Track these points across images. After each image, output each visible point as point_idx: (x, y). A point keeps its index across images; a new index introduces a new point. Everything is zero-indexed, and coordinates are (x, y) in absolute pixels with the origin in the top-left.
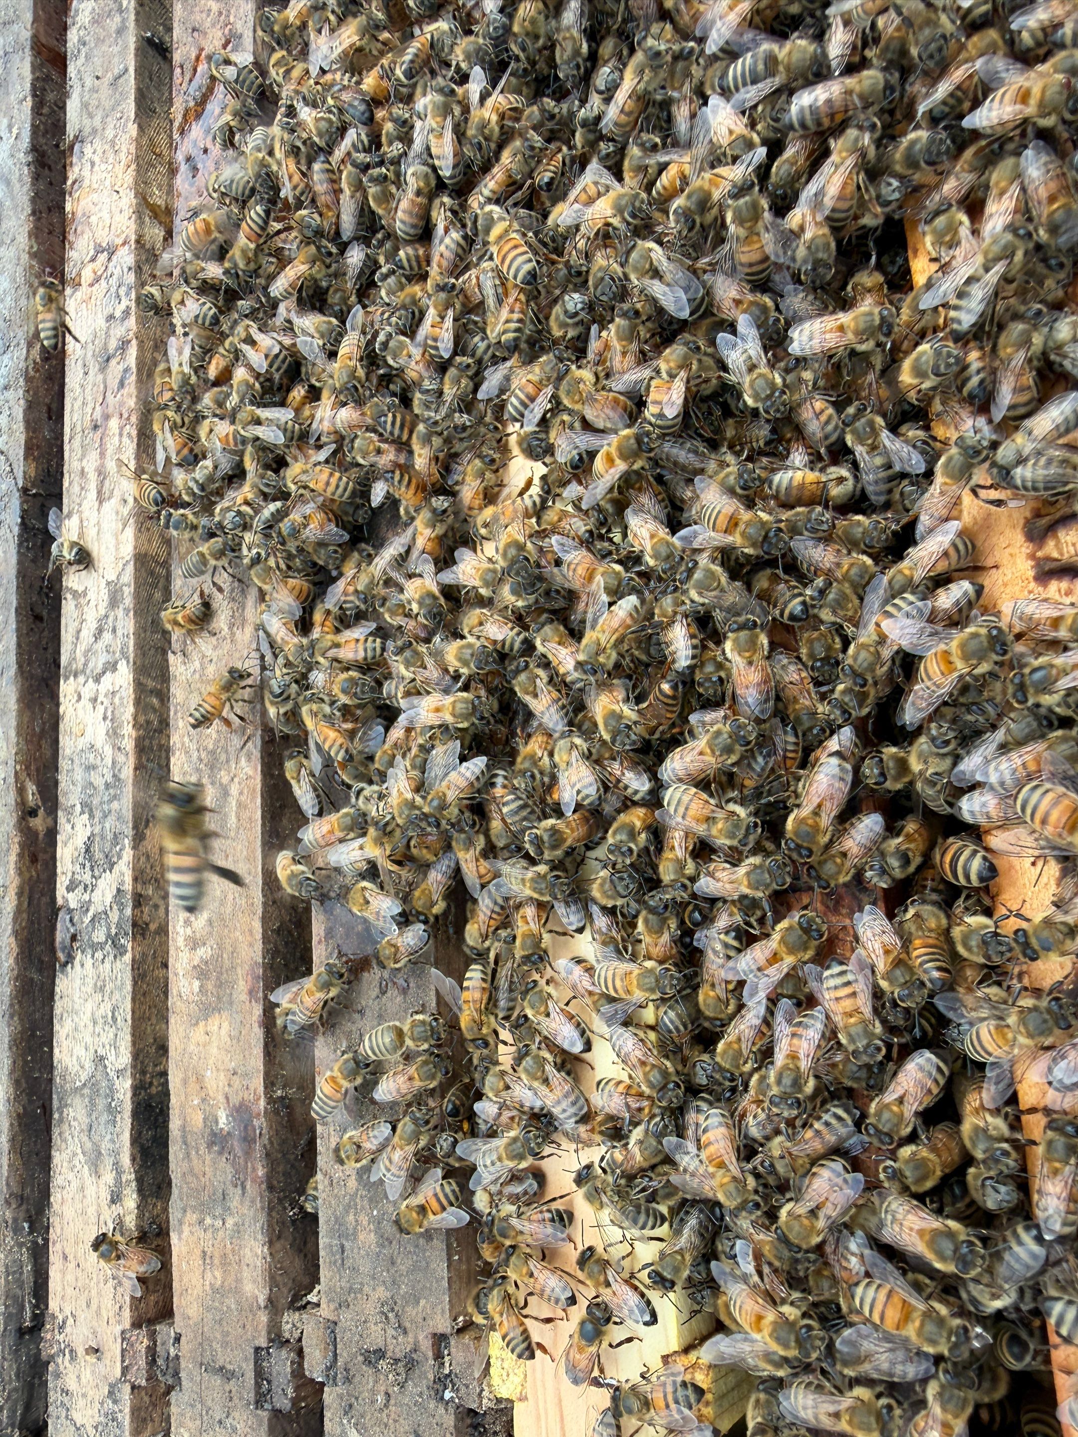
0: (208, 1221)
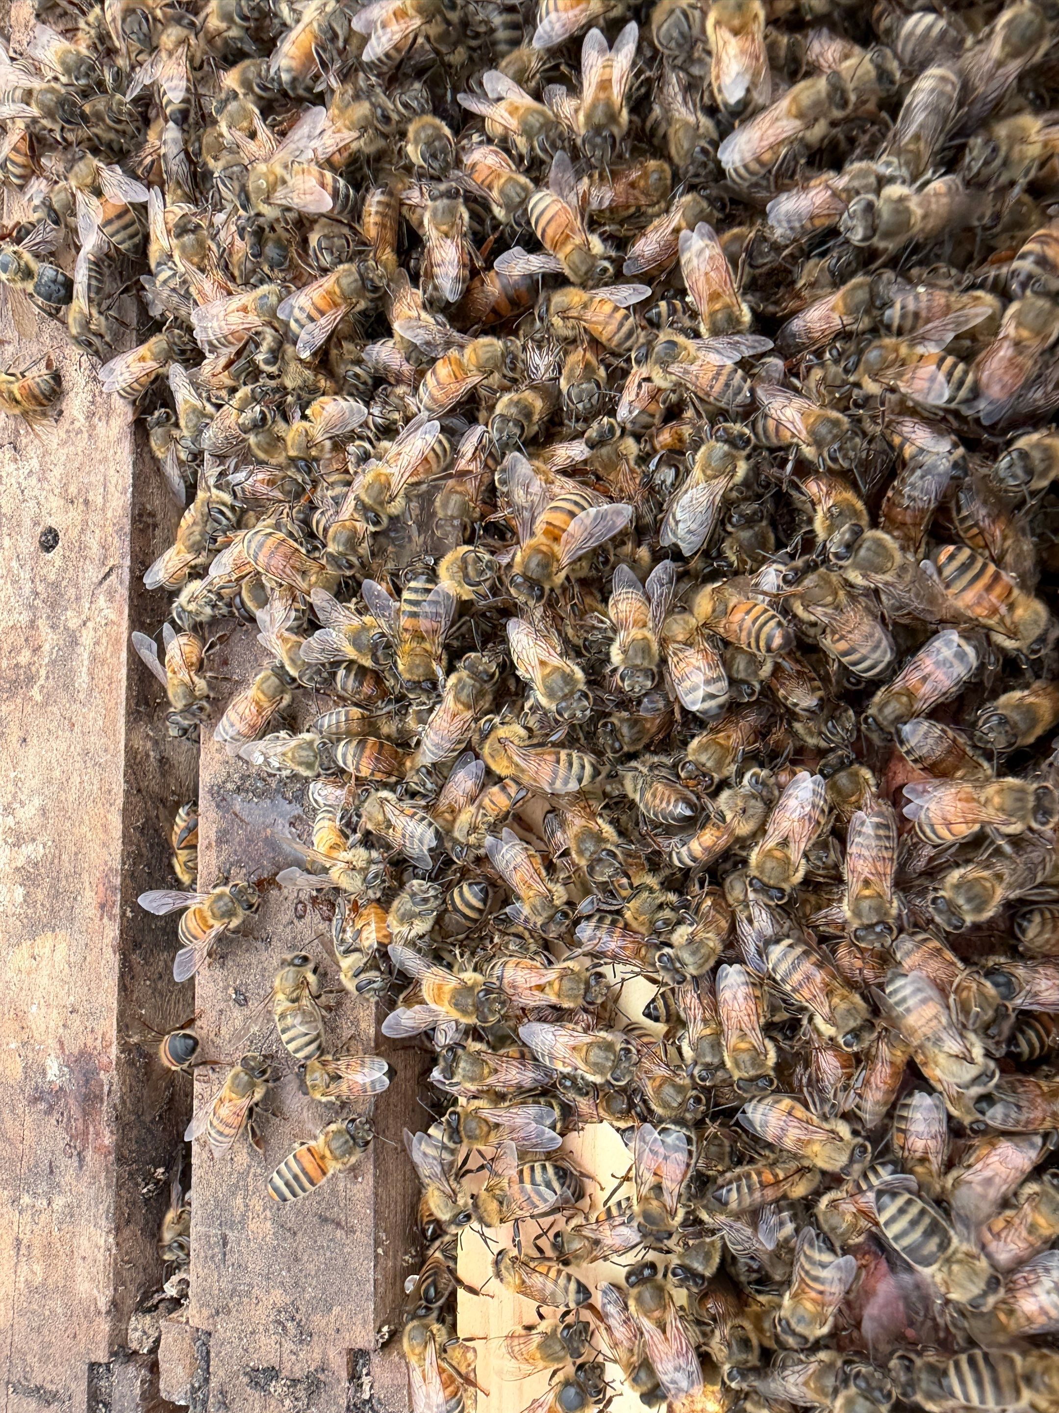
0: (26, 1200)
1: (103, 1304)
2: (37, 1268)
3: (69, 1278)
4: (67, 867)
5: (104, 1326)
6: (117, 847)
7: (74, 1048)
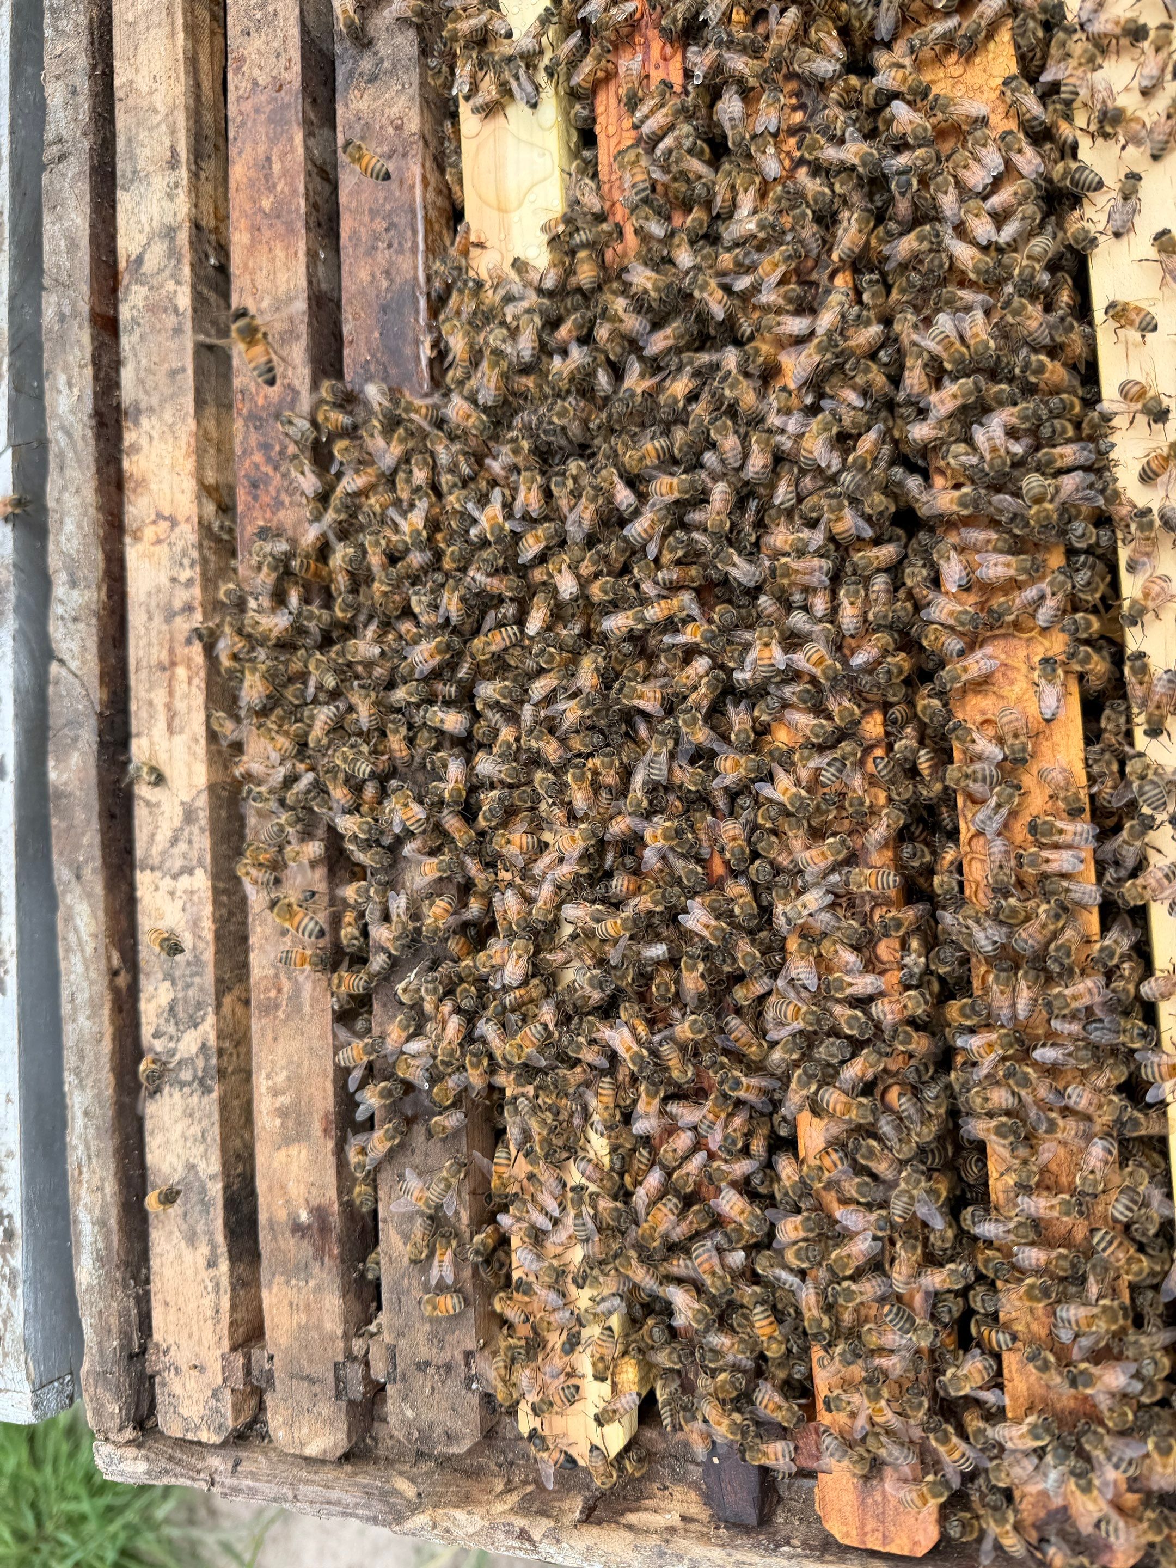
0: (294, 1282)
1: (340, 1332)
2: (303, 1316)
3: (320, 1321)
4: (304, 1109)
5: (341, 1345)
6: (331, 1100)
7: (314, 1203)
